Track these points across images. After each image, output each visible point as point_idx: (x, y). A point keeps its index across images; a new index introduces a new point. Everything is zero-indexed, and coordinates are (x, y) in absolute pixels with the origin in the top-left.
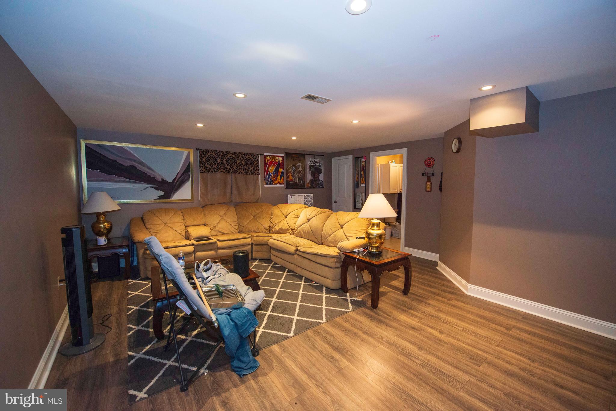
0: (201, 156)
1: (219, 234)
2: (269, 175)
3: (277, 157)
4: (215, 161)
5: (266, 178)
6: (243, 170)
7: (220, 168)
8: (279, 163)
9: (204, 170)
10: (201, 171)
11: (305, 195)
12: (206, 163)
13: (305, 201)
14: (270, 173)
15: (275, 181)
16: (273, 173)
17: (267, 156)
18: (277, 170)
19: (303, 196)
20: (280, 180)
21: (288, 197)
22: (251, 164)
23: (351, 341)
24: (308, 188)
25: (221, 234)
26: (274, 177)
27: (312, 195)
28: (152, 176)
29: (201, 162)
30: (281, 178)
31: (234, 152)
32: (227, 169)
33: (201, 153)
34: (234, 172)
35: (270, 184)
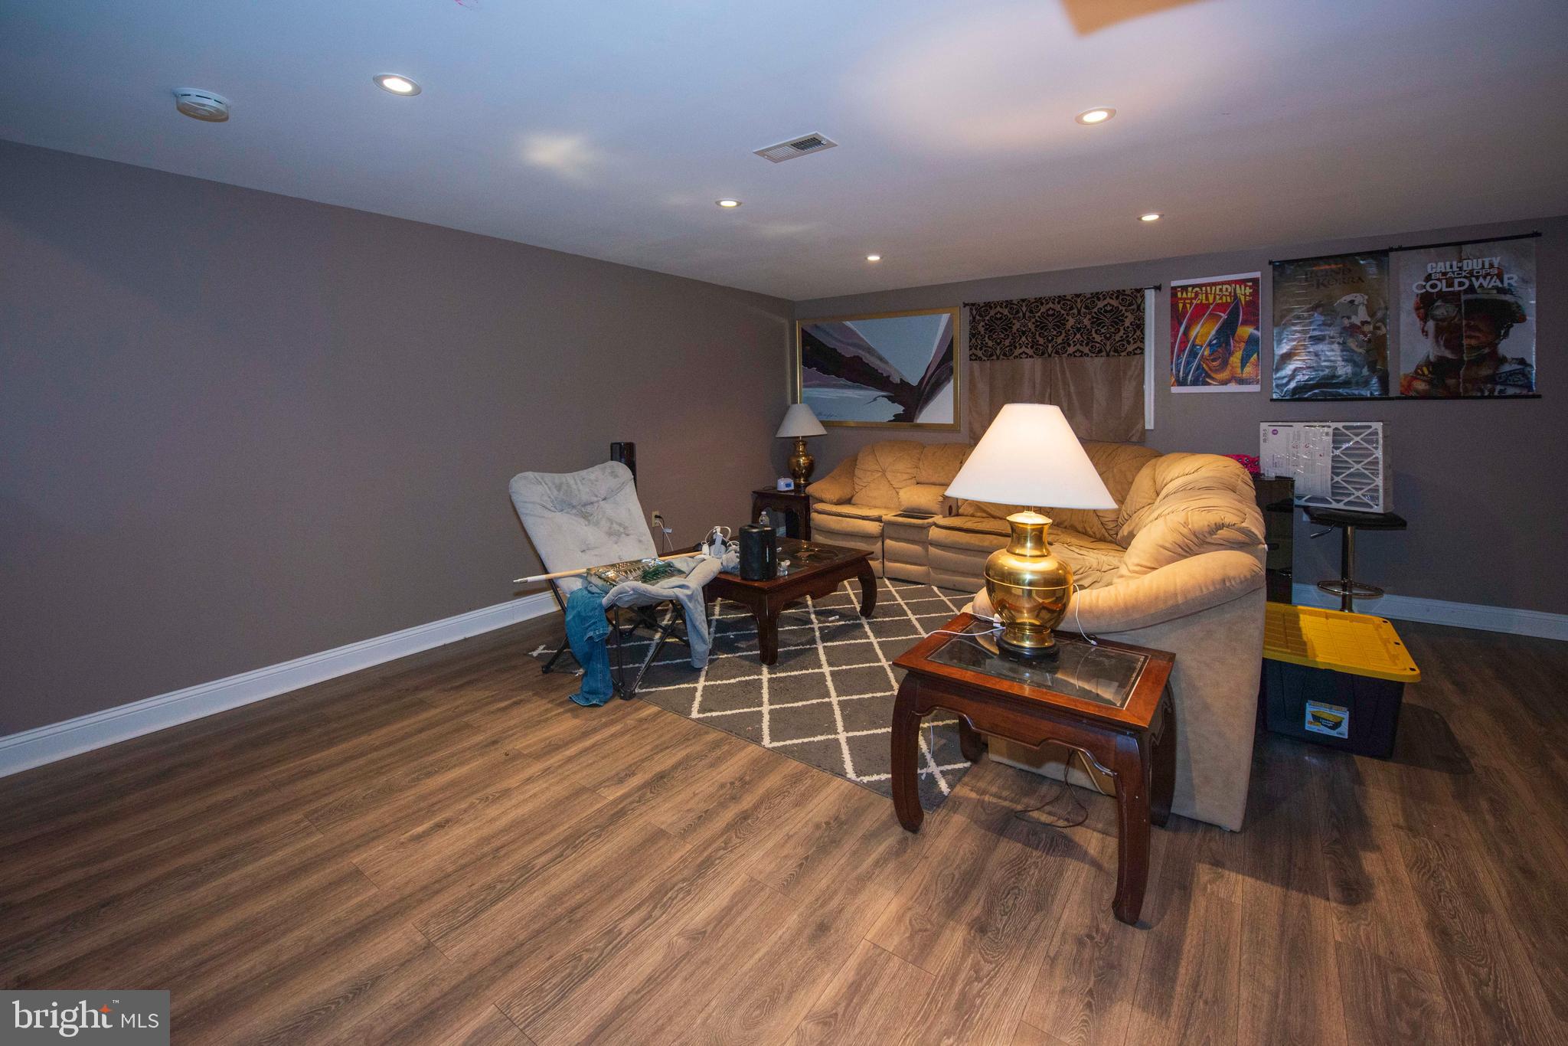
0: (974, 318)
2: (1193, 354)
3: (1225, 287)
5: (1178, 365)
6: (1087, 344)
8: (1237, 304)
9: (980, 353)
10: (974, 358)
11: (1340, 425)
12: (985, 337)
14: (1194, 345)
15: (1217, 371)
16: (1210, 345)
17: (1184, 288)
18: (1227, 331)
19: (1331, 431)
20: (1243, 366)
21: (1262, 433)
24: (1412, 398)
26: (1214, 360)
27: (1378, 426)
28: (885, 375)
29: (972, 336)
30: (1244, 362)
32: (1037, 345)
33: (974, 312)
34: (1057, 353)
35: (1195, 383)
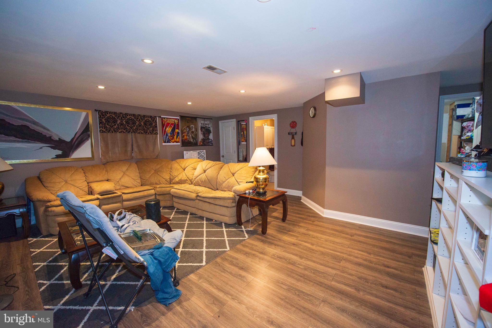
0: (100, 116)
1: (122, 188)
2: (167, 135)
3: (173, 119)
4: (115, 121)
5: (164, 137)
6: (143, 130)
7: (120, 128)
8: (175, 124)
9: (104, 130)
10: (101, 131)
11: (199, 151)
12: (105, 124)
13: (199, 156)
14: (167, 133)
15: (172, 140)
16: (170, 133)
17: (164, 118)
18: (173, 130)
19: (197, 152)
20: (177, 139)
21: (184, 154)
22: (150, 125)
23: (252, 261)
24: (200, 146)
25: (124, 188)
26: (171, 137)
27: (205, 151)
28: (47, 136)
29: (100, 123)
30: (177, 137)
31: (133, 114)
32: (127, 129)
33: (100, 114)
34: (134, 132)
35: (168, 142)
